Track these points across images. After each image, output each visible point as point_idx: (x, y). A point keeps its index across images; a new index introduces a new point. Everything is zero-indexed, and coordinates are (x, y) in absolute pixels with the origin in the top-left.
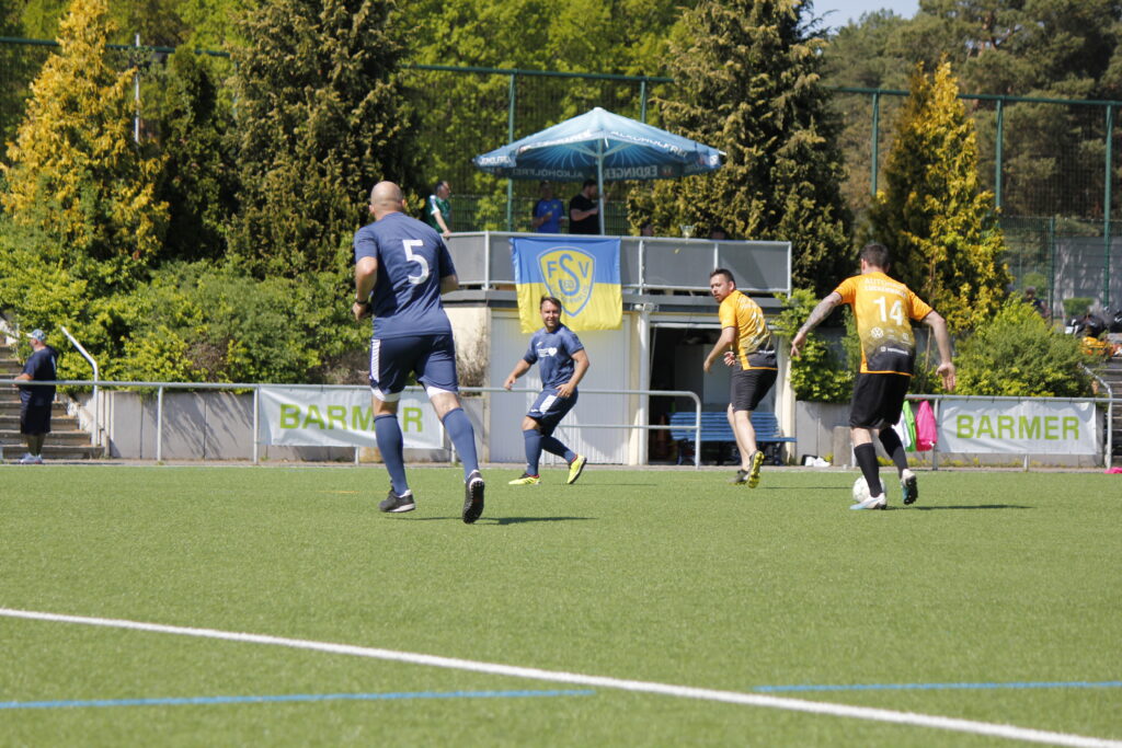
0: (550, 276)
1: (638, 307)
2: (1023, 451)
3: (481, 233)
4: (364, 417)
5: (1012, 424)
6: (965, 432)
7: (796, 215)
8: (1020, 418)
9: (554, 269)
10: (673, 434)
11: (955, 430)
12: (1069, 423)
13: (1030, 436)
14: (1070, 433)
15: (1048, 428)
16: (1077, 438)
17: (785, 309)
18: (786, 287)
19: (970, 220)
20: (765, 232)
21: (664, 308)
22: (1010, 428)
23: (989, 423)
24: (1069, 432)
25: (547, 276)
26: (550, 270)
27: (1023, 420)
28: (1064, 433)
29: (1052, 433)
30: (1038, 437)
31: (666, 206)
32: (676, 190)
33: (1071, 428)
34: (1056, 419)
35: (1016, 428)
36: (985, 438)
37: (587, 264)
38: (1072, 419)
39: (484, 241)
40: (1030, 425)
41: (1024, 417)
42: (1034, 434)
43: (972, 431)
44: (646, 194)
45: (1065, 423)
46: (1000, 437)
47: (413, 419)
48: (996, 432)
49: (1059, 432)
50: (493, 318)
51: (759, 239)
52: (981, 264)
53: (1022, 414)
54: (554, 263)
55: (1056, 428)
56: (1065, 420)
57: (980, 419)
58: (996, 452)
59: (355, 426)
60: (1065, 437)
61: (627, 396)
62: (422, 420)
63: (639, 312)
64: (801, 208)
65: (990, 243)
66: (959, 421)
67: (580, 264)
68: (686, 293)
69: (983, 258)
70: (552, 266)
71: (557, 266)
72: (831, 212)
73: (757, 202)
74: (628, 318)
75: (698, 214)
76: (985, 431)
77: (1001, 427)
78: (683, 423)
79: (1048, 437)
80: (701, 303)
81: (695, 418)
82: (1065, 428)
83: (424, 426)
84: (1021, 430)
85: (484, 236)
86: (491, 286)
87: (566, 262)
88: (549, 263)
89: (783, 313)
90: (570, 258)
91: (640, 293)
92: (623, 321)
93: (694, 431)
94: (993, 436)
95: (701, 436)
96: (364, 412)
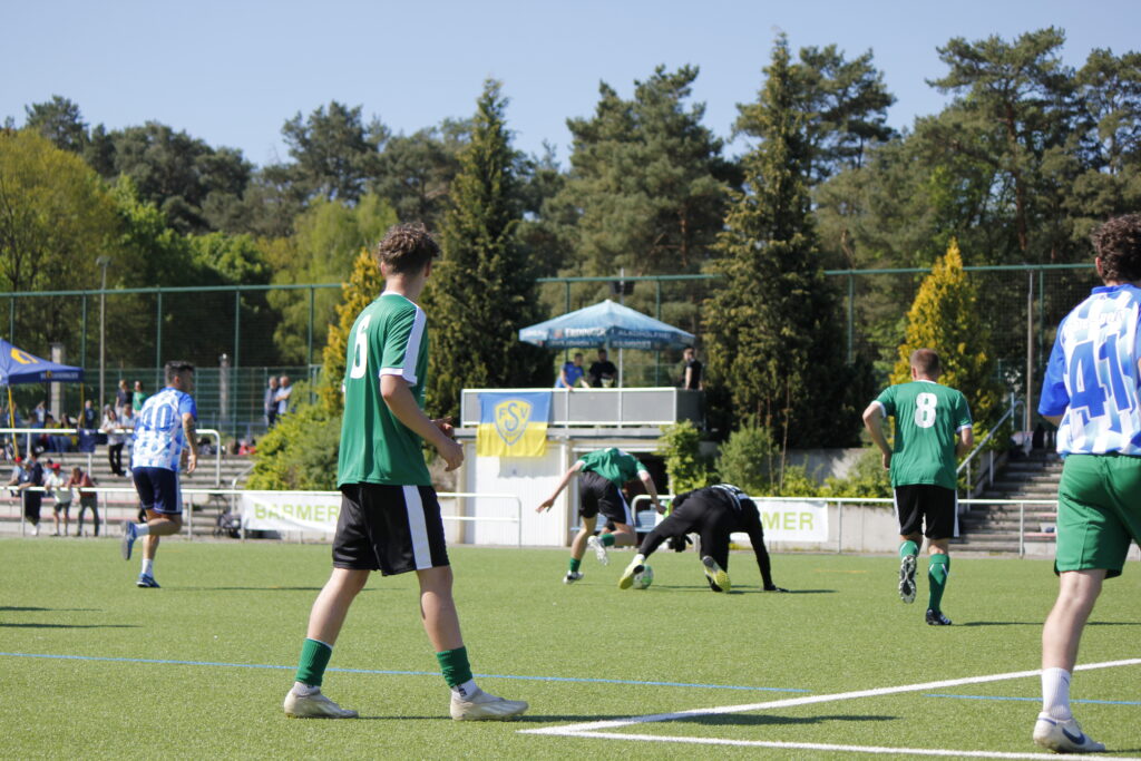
0: (500, 418)
9: (504, 414)
12: (806, 517)
14: (806, 525)
15: (786, 521)
16: (812, 528)
18: (672, 421)
25: (498, 418)
26: (501, 414)
28: (801, 524)
29: (789, 524)
30: (778, 526)
33: (807, 521)
37: (527, 409)
38: (808, 514)
40: (771, 519)
41: (767, 513)
42: (775, 525)
49: (797, 524)
55: (794, 521)
56: (803, 515)
60: (801, 528)
67: (521, 409)
70: (503, 411)
71: (506, 411)
79: (787, 527)
82: (802, 521)
87: (513, 408)
88: (501, 409)
90: (514, 405)
91: (567, 428)
96: (304, 509)
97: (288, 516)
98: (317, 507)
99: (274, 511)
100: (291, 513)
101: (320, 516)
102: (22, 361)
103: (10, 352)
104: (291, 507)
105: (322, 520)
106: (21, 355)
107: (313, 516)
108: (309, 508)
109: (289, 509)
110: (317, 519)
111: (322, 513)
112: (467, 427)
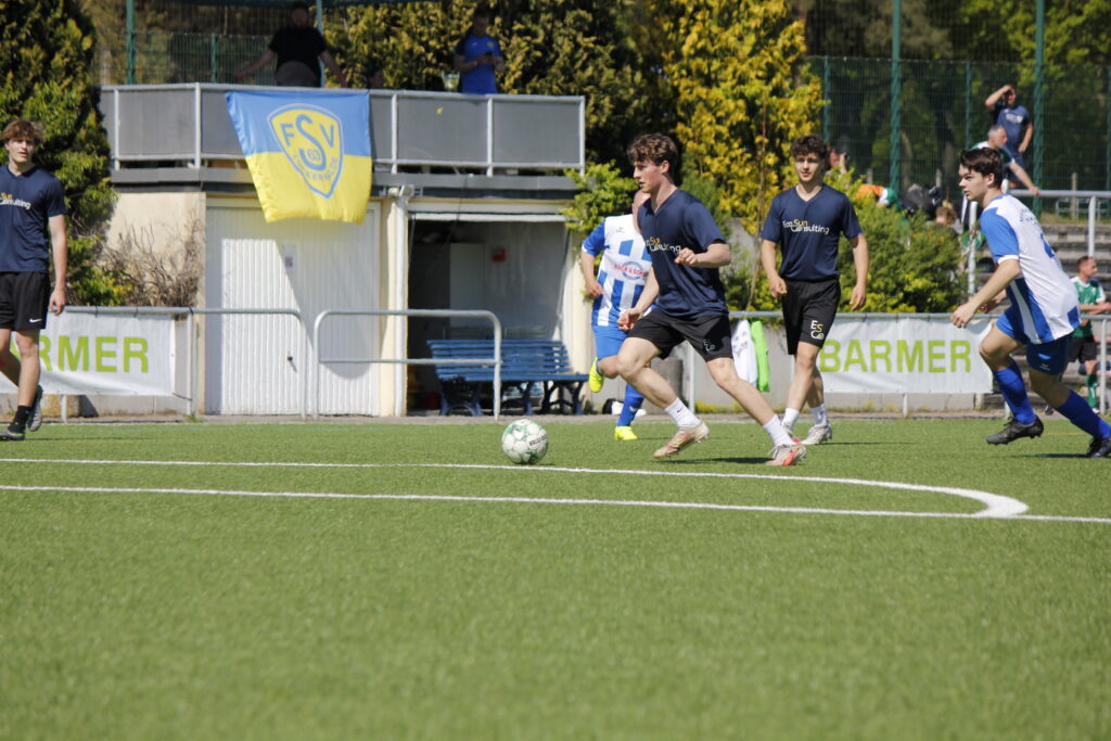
0: (288, 144)
1: (394, 191)
2: (902, 389)
3: (188, 85)
4: (74, 351)
5: (888, 351)
6: (830, 363)
7: (572, 59)
8: (899, 342)
9: (292, 135)
10: (439, 371)
13: (911, 369)
17: (578, 192)
18: (578, 162)
19: (776, 63)
20: (534, 82)
21: (431, 192)
22: (885, 356)
23: (859, 350)
24: (959, 363)
25: (284, 143)
26: (285, 134)
27: (902, 345)
28: (952, 363)
30: (921, 369)
31: (378, 45)
32: (393, 21)
33: (962, 356)
34: (942, 343)
35: (893, 357)
36: (855, 372)
37: (332, 128)
38: (961, 343)
39: (193, 98)
40: (911, 352)
41: (904, 342)
44: (336, 26)
45: (954, 349)
46: (874, 370)
47: (136, 354)
48: (868, 362)
50: (208, 208)
51: (524, 93)
52: (792, 125)
53: (900, 338)
54: (290, 126)
55: (941, 355)
56: (953, 344)
57: (847, 345)
58: (869, 391)
59: (61, 365)
60: (953, 369)
61: (376, 318)
62: (147, 355)
63: (395, 198)
64: (577, 46)
65: (802, 96)
67: (322, 128)
68: (448, 170)
69: (797, 117)
70: (288, 130)
71: (294, 130)
72: (613, 54)
73: (519, 40)
74: (376, 207)
75: (430, 56)
76: (854, 362)
77: (874, 356)
78: (450, 356)
79: (932, 369)
80: (471, 185)
81: (493, 348)
83: (150, 363)
84: (899, 361)
85: (193, 90)
86: (203, 162)
87: (304, 124)
88: (284, 126)
89: (577, 197)
90: (310, 121)
91: (394, 170)
92: (370, 211)
93: (492, 367)
94: (865, 369)
95: (502, 373)
96: (74, 345)
98: (100, 340)
101: (108, 361)
105: (113, 369)
107: (93, 360)
108: (84, 341)
110: (100, 368)
111: (110, 354)
112: (209, 163)
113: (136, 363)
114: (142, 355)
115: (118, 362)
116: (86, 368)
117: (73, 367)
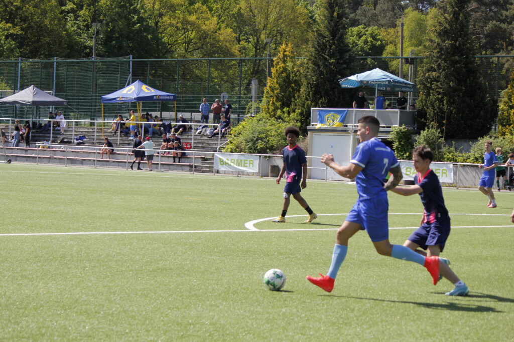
6: (408, 173)
11: (405, 172)
12: (444, 171)
16: (446, 176)
24: (444, 175)
26: (327, 120)
28: (442, 174)
33: (445, 173)
34: (439, 170)
37: (338, 118)
38: (445, 170)
43: (411, 173)
45: (442, 171)
49: (440, 175)
50: (313, 135)
55: (439, 173)
56: (443, 170)
60: (442, 176)
66: (406, 169)
83: (254, 165)
88: (328, 117)
90: (333, 116)
96: (239, 161)
97: (232, 164)
98: (245, 160)
99: (227, 161)
100: (234, 163)
101: (246, 165)
102: (146, 91)
103: (142, 86)
104: (234, 160)
105: (247, 166)
106: (146, 88)
107: (243, 165)
108: (241, 160)
109: (233, 161)
110: (244, 166)
111: (246, 163)
112: (313, 125)
113: (251, 165)
114: (252, 164)
115: (248, 165)
116: (241, 166)
117: (239, 166)
